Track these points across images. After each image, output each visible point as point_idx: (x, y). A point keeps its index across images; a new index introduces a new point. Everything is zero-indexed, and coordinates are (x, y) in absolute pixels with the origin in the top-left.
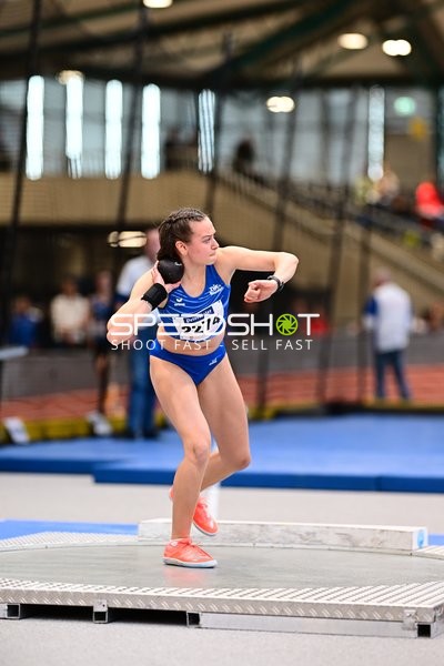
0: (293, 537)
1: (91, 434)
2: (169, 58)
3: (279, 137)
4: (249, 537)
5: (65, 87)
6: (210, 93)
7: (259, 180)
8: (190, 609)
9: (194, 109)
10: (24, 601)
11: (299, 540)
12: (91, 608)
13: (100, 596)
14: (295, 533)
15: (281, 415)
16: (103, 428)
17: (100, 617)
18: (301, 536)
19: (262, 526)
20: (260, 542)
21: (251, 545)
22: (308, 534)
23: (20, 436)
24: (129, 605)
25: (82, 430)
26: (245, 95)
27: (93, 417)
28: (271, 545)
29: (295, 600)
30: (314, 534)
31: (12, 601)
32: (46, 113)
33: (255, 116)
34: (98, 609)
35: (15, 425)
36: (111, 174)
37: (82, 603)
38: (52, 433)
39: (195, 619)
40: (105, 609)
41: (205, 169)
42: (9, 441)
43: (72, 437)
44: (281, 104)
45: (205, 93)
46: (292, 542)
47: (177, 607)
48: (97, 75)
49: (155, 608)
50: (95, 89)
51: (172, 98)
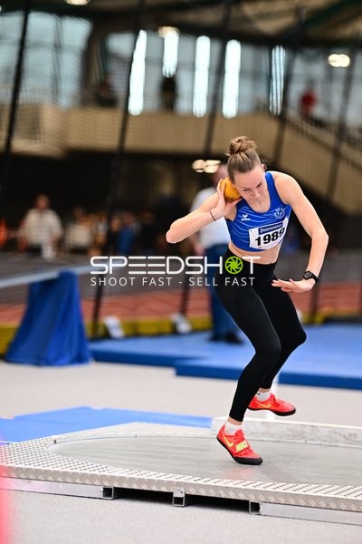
0: (338, 437)
1: (174, 332)
2: (246, 20)
3: (337, 87)
4: (302, 436)
5: (163, 40)
6: (282, 49)
7: (319, 124)
8: (252, 499)
9: (268, 61)
10: (117, 485)
11: (343, 440)
12: (172, 493)
13: (179, 484)
14: (340, 434)
15: (329, 321)
16: (184, 327)
17: (178, 501)
18: (345, 437)
19: (313, 426)
20: (311, 439)
21: (303, 442)
22: (350, 435)
23: (117, 332)
24: (203, 493)
25: (167, 329)
26: (310, 52)
27: (176, 317)
28: (319, 442)
29: (338, 496)
30: (355, 435)
31: (107, 485)
32: (147, 60)
33: (318, 70)
34: (177, 494)
35: (112, 322)
36: (198, 113)
37: (164, 489)
38: (142, 330)
39: (255, 507)
40: (183, 496)
41: (275, 112)
42: (107, 336)
43: (159, 335)
44: (340, 60)
45: (277, 49)
46: (337, 441)
47: (242, 497)
48: (190, 31)
49: (223, 496)
50: (188, 42)
51: (250, 52)
